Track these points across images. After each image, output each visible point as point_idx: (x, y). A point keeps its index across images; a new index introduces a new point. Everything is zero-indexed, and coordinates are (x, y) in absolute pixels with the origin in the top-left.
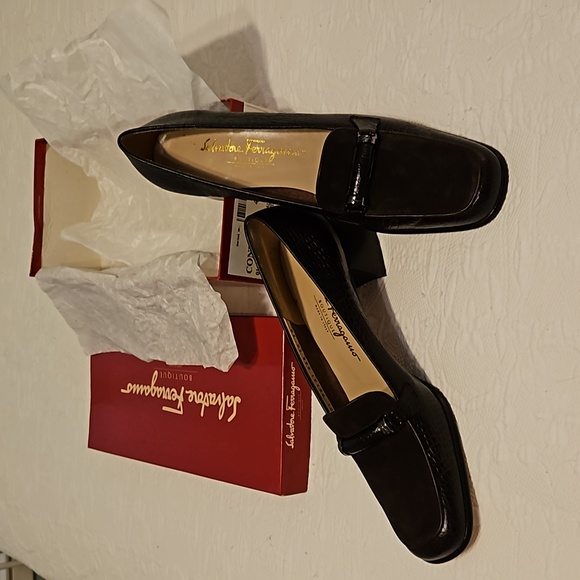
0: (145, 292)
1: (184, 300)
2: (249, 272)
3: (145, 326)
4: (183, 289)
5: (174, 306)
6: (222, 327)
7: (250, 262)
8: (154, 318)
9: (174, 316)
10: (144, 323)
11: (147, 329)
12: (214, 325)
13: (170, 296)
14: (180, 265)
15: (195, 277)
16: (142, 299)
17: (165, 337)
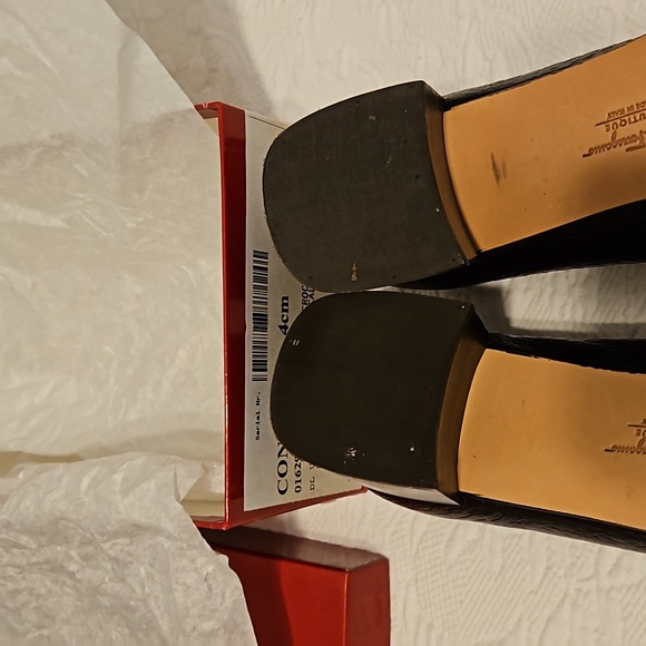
0: (24, 540)
1: (126, 565)
2: (282, 492)
3: (20, 599)
4: (126, 541)
5: (96, 568)
6: (231, 628)
7: (283, 469)
8: (42, 583)
9: (95, 590)
10: (17, 592)
11: (24, 605)
12: (208, 626)
13: (89, 549)
14: (125, 493)
15: (168, 526)
16: (15, 550)
17: (67, 622)
